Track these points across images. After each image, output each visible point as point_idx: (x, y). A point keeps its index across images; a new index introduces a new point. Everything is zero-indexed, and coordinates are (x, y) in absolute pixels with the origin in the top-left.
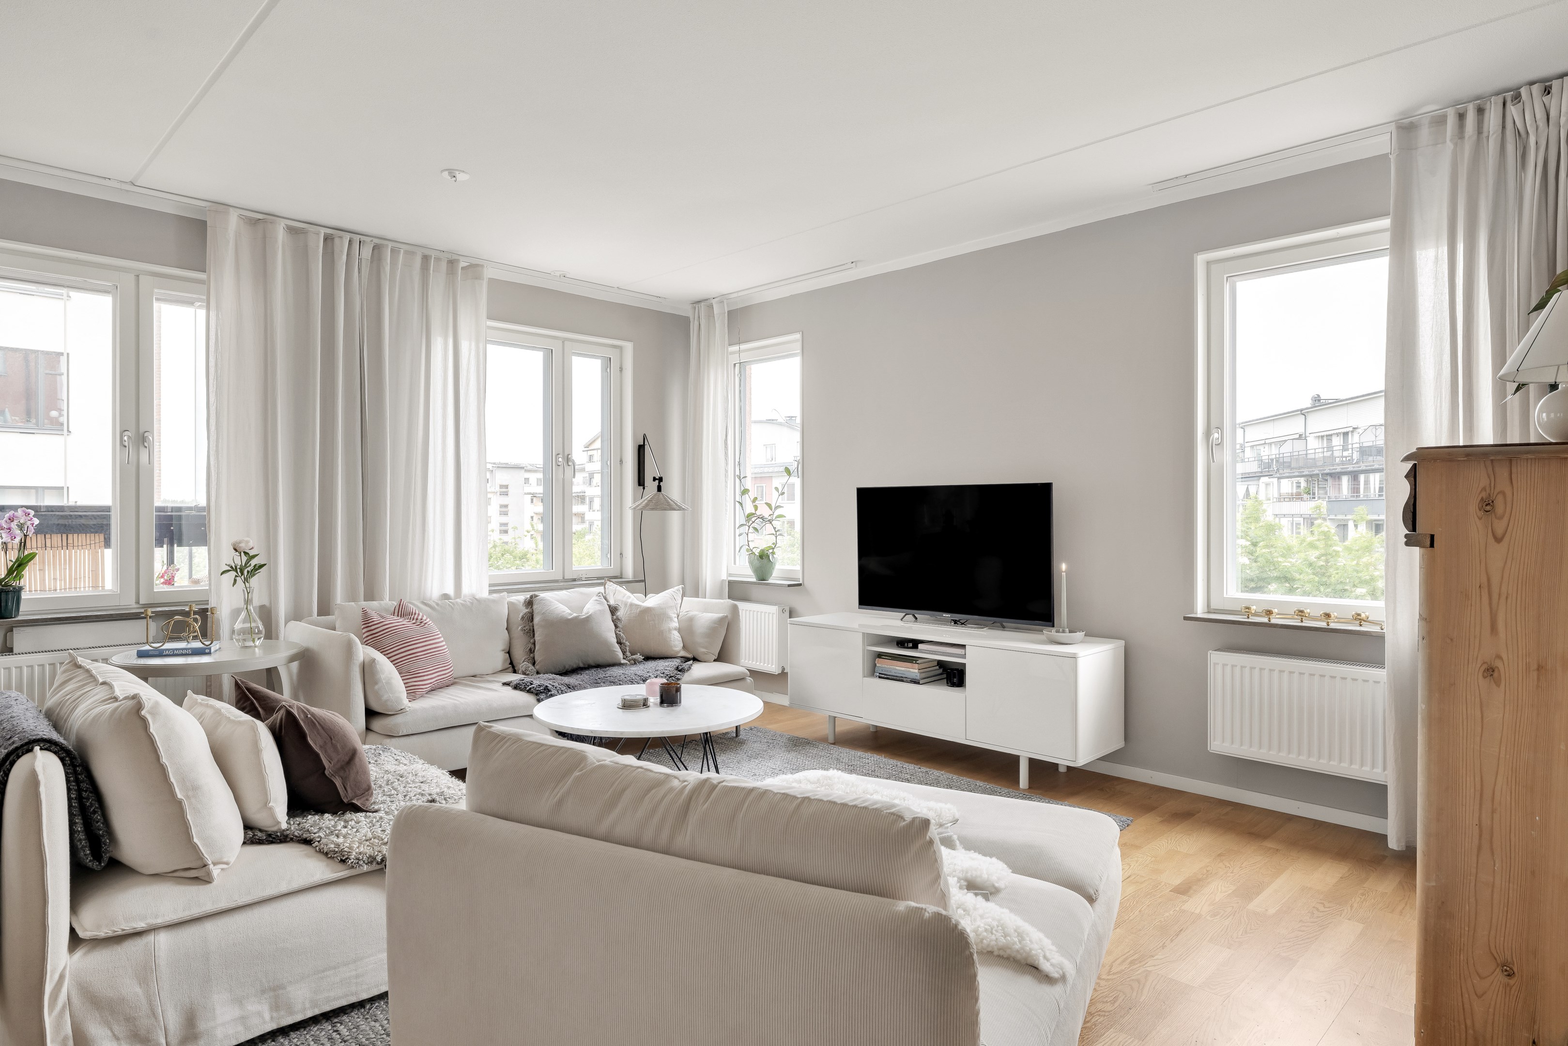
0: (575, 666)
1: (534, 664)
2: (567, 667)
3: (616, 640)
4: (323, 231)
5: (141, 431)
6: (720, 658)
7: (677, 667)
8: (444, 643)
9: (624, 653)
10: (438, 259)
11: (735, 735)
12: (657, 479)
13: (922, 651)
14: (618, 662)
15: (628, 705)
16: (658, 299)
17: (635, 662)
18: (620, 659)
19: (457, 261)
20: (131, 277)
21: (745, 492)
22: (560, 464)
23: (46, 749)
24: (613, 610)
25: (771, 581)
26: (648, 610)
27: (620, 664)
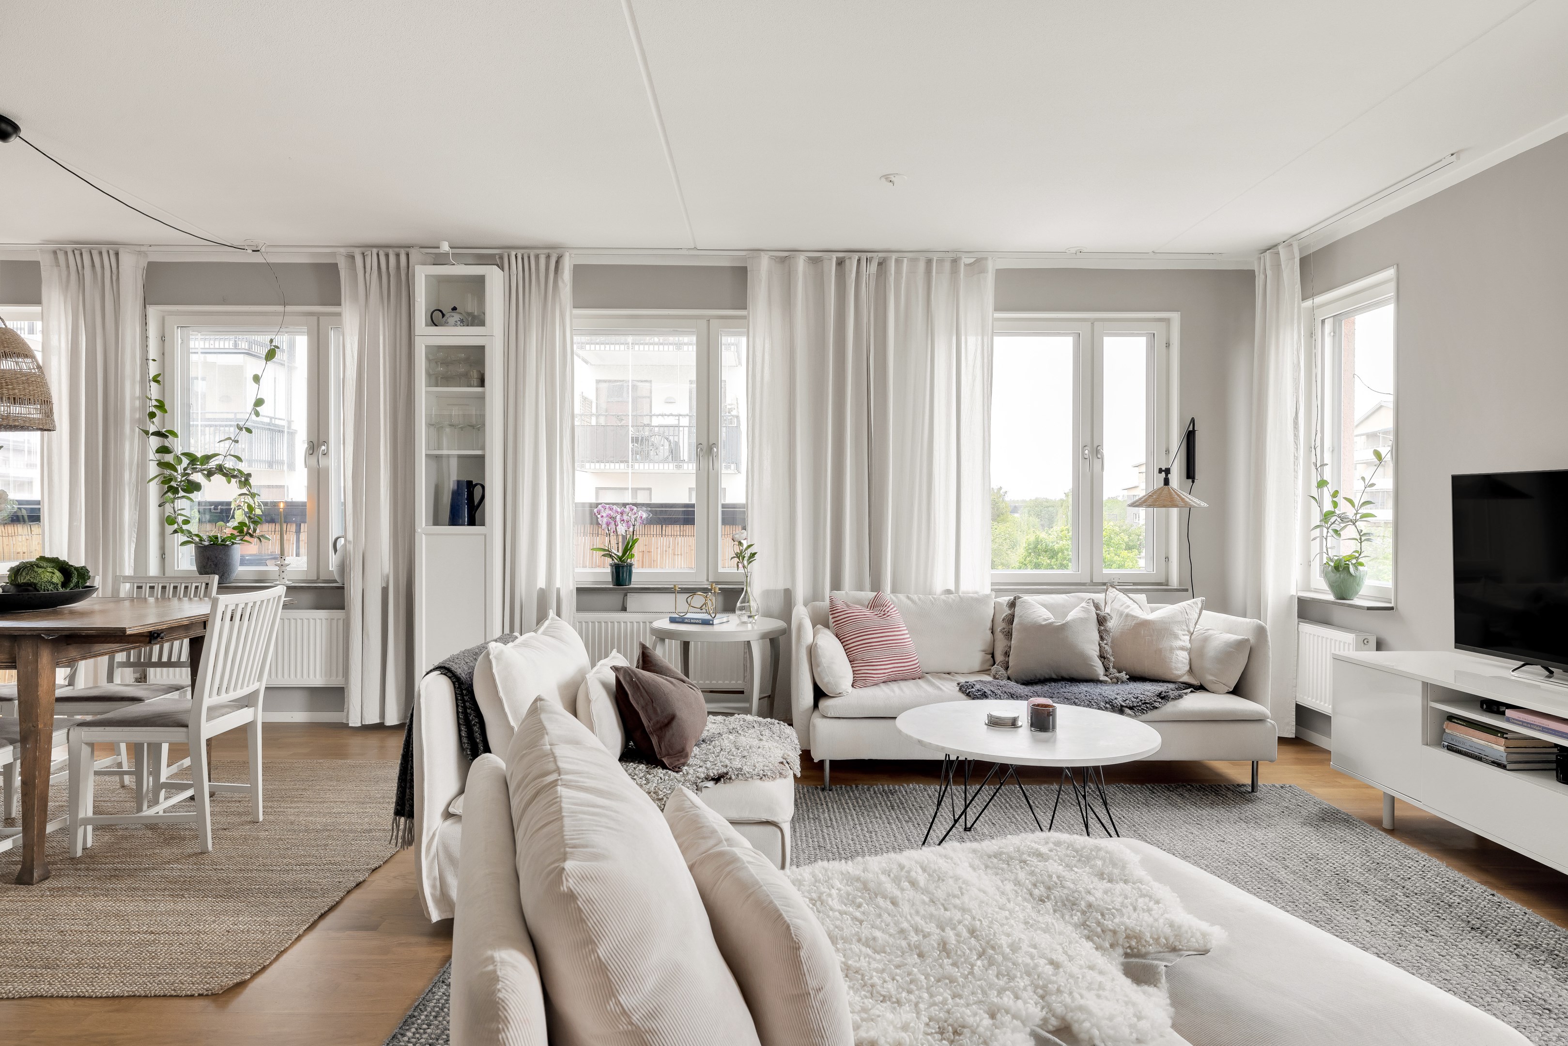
0: (1047, 676)
1: (1007, 668)
2: (1038, 676)
3: (1098, 653)
4: (834, 256)
5: (711, 443)
6: (1237, 691)
7: (1160, 694)
8: (908, 636)
9: (1106, 669)
10: (941, 261)
11: (1250, 789)
12: (1163, 471)
13: (1509, 720)
14: (1095, 678)
15: (995, 723)
16: (1211, 257)
17: (1118, 681)
18: (1098, 675)
19: (960, 258)
20: (704, 322)
21: (1322, 484)
22: (1086, 457)
23: (444, 674)
24: (1101, 621)
25: (1356, 601)
26: (1145, 624)
27: (1096, 681)
